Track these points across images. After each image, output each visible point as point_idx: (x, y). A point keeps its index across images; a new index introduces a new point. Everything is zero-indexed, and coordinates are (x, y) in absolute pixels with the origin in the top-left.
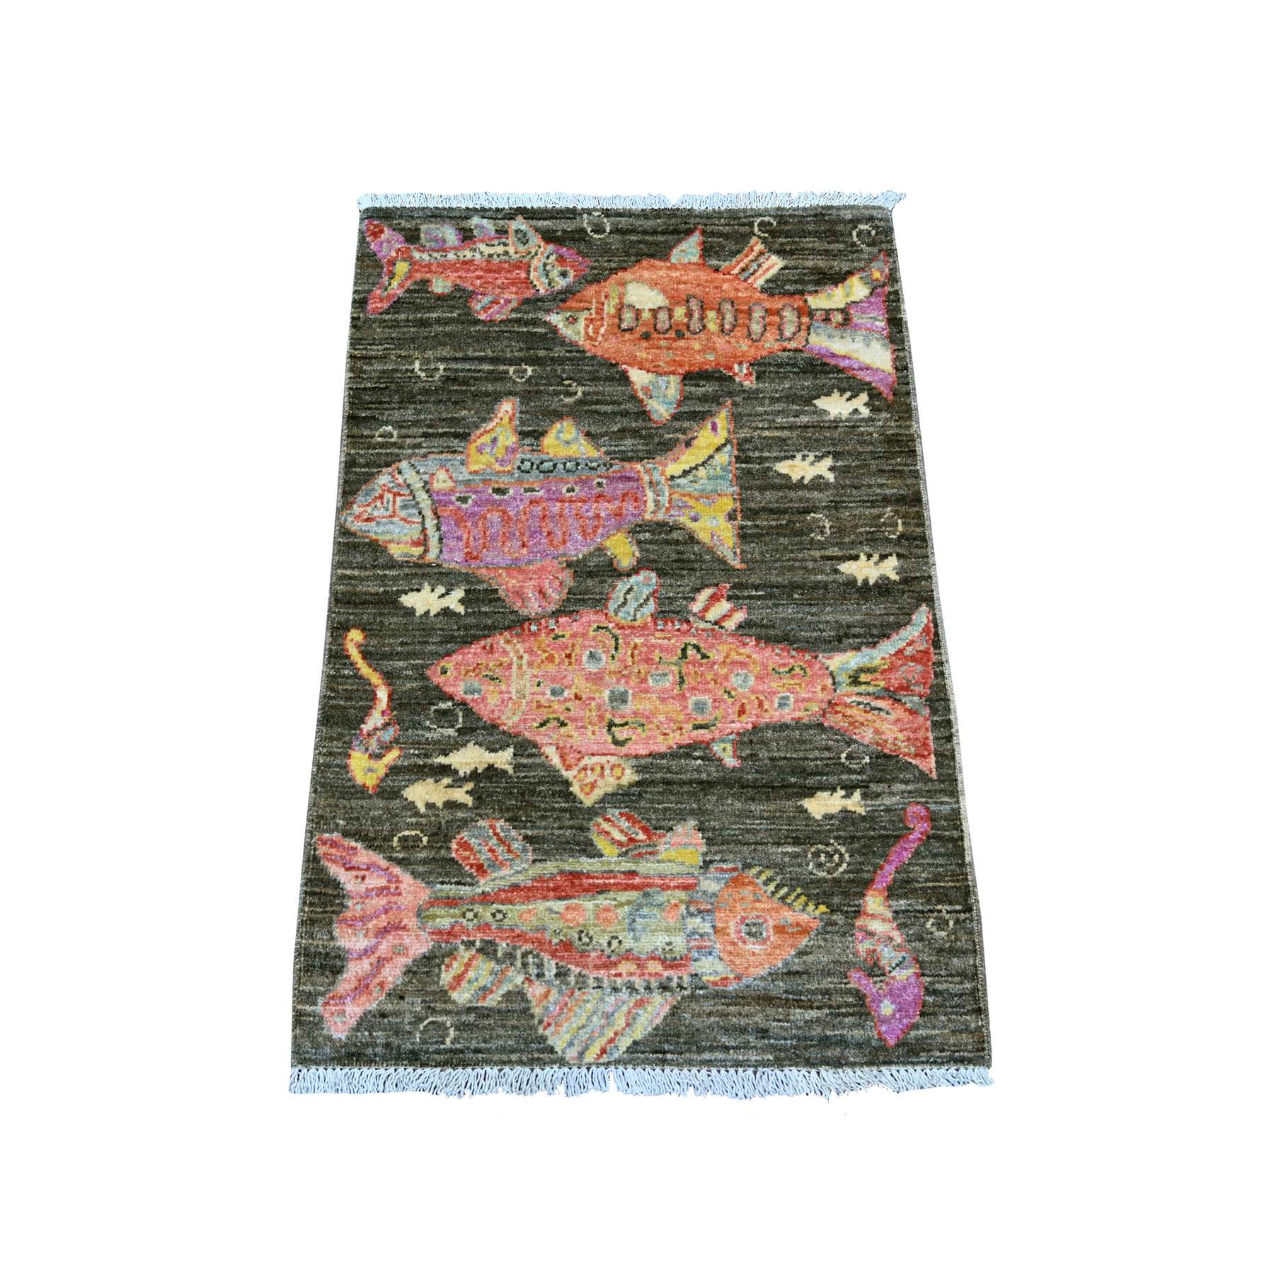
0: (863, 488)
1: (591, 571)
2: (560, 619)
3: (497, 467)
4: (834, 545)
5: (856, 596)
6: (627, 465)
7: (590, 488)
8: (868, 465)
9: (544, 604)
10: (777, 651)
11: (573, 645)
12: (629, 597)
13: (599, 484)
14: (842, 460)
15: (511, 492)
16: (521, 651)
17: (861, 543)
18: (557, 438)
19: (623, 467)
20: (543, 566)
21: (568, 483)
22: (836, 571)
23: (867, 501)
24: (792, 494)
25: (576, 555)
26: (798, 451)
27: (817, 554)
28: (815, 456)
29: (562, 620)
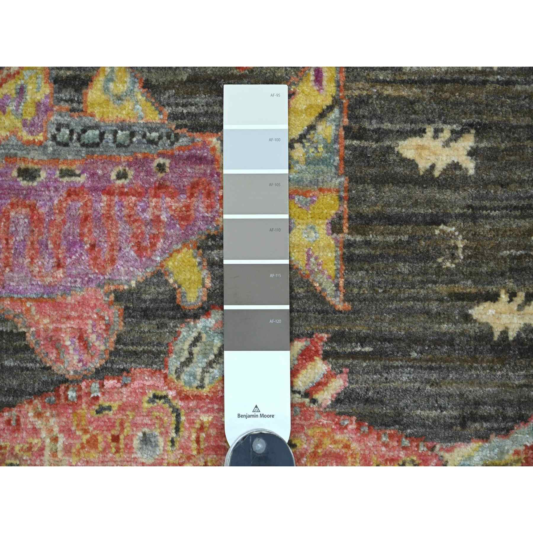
0: (512, 186)
1: (147, 309)
2: (106, 382)
3: (26, 136)
4: (467, 277)
5: (489, 357)
6: (199, 138)
7: (149, 173)
8: (522, 148)
9: (85, 357)
10: (384, 439)
11: (122, 424)
12: (195, 350)
13: (161, 168)
14: (488, 140)
15: (43, 175)
16: (56, 429)
17: (503, 274)
18: (106, 90)
19: (193, 141)
20: (83, 297)
21: (119, 164)
22: (467, 318)
23: (516, 208)
24: (418, 193)
25: (128, 282)
26: (430, 122)
27: (443, 289)
28: (453, 132)
29: (109, 383)
